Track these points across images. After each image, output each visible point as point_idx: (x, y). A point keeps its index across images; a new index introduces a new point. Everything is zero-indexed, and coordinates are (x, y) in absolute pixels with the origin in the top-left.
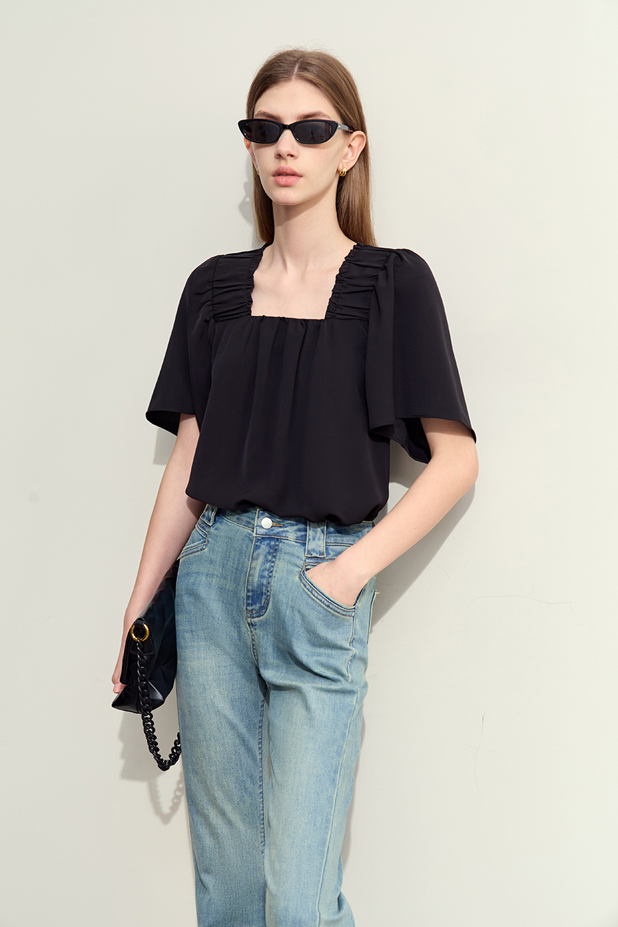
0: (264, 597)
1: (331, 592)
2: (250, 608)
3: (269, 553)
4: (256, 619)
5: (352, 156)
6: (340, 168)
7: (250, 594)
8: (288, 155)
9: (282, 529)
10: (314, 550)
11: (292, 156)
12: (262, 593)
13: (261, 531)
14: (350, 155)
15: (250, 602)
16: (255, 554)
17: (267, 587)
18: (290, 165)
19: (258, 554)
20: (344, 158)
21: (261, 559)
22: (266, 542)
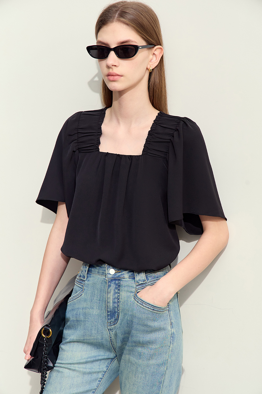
0: (116, 314)
1: (154, 302)
2: (109, 321)
3: (116, 288)
4: (113, 327)
5: (156, 60)
6: (148, 67)
7: (109, 314)
8: (112, 66)
9: (120, 274)
10: (140, 280)
11: (115, 66)
12: (115, 312)
13: (110, 276)
14: (154, 58)
15: (109, 318)
16: (109, 290)
17: (117, 308)
18: (115, 71)
19: (110, 290)
20: (150, 62)
21: (112, 292)
22: (113, 282)
